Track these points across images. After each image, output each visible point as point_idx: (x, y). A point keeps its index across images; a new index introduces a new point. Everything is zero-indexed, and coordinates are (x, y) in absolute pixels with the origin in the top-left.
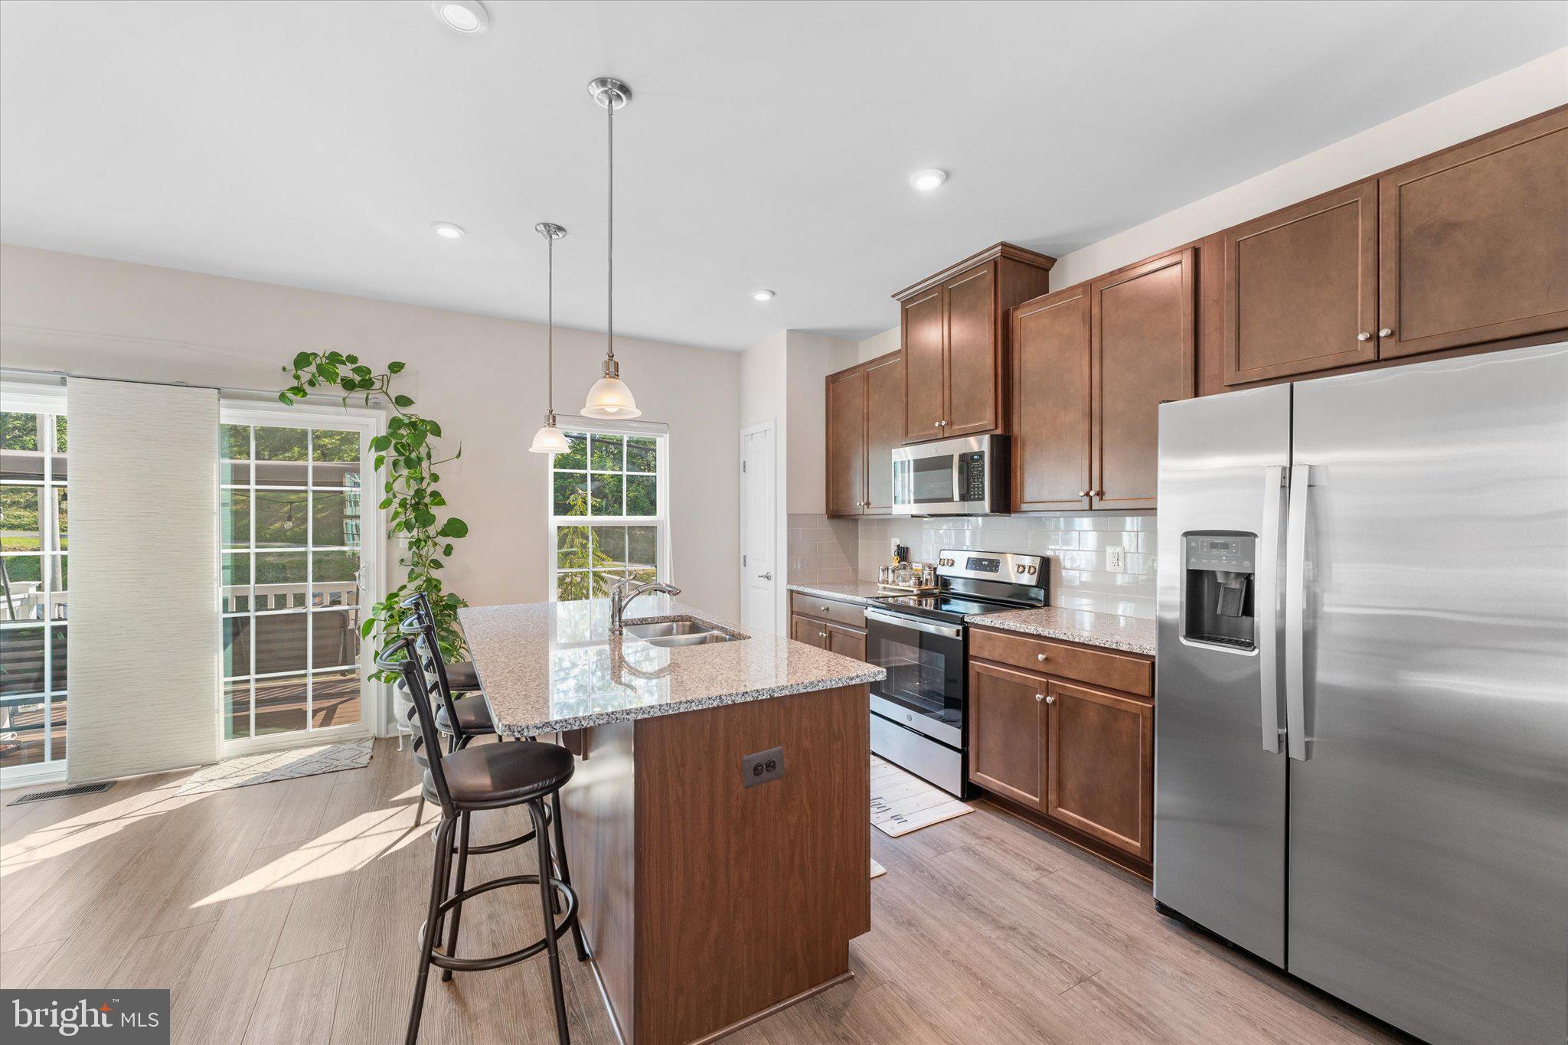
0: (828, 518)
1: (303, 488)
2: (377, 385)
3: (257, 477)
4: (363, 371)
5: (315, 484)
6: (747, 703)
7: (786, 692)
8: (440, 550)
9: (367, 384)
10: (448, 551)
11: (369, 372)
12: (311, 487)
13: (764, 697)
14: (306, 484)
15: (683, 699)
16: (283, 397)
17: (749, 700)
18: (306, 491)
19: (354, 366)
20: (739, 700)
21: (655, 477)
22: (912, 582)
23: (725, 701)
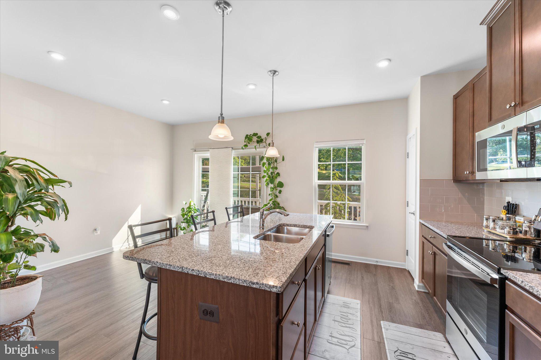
0: (454, 182)
1: (249, 173)
2: (264, 140)
3: (241, 170)
4: (260, 137)
5: (252, 171)
6: (193, 275)
7: (213, 277)
8: (278, 191)
9: (261, 141)
10: (280, 192)
11: (261, 137)
12: (251, 173)
13: (202, 275)
14: (250, 172)
15: (168, 263)
16: (242, 148)
17: (194, 274)
18: (250, 174)
19: (257, 136)
20: (190, 272)
21: (361, 163)
22: (507, 230)
23: (184, 271)
